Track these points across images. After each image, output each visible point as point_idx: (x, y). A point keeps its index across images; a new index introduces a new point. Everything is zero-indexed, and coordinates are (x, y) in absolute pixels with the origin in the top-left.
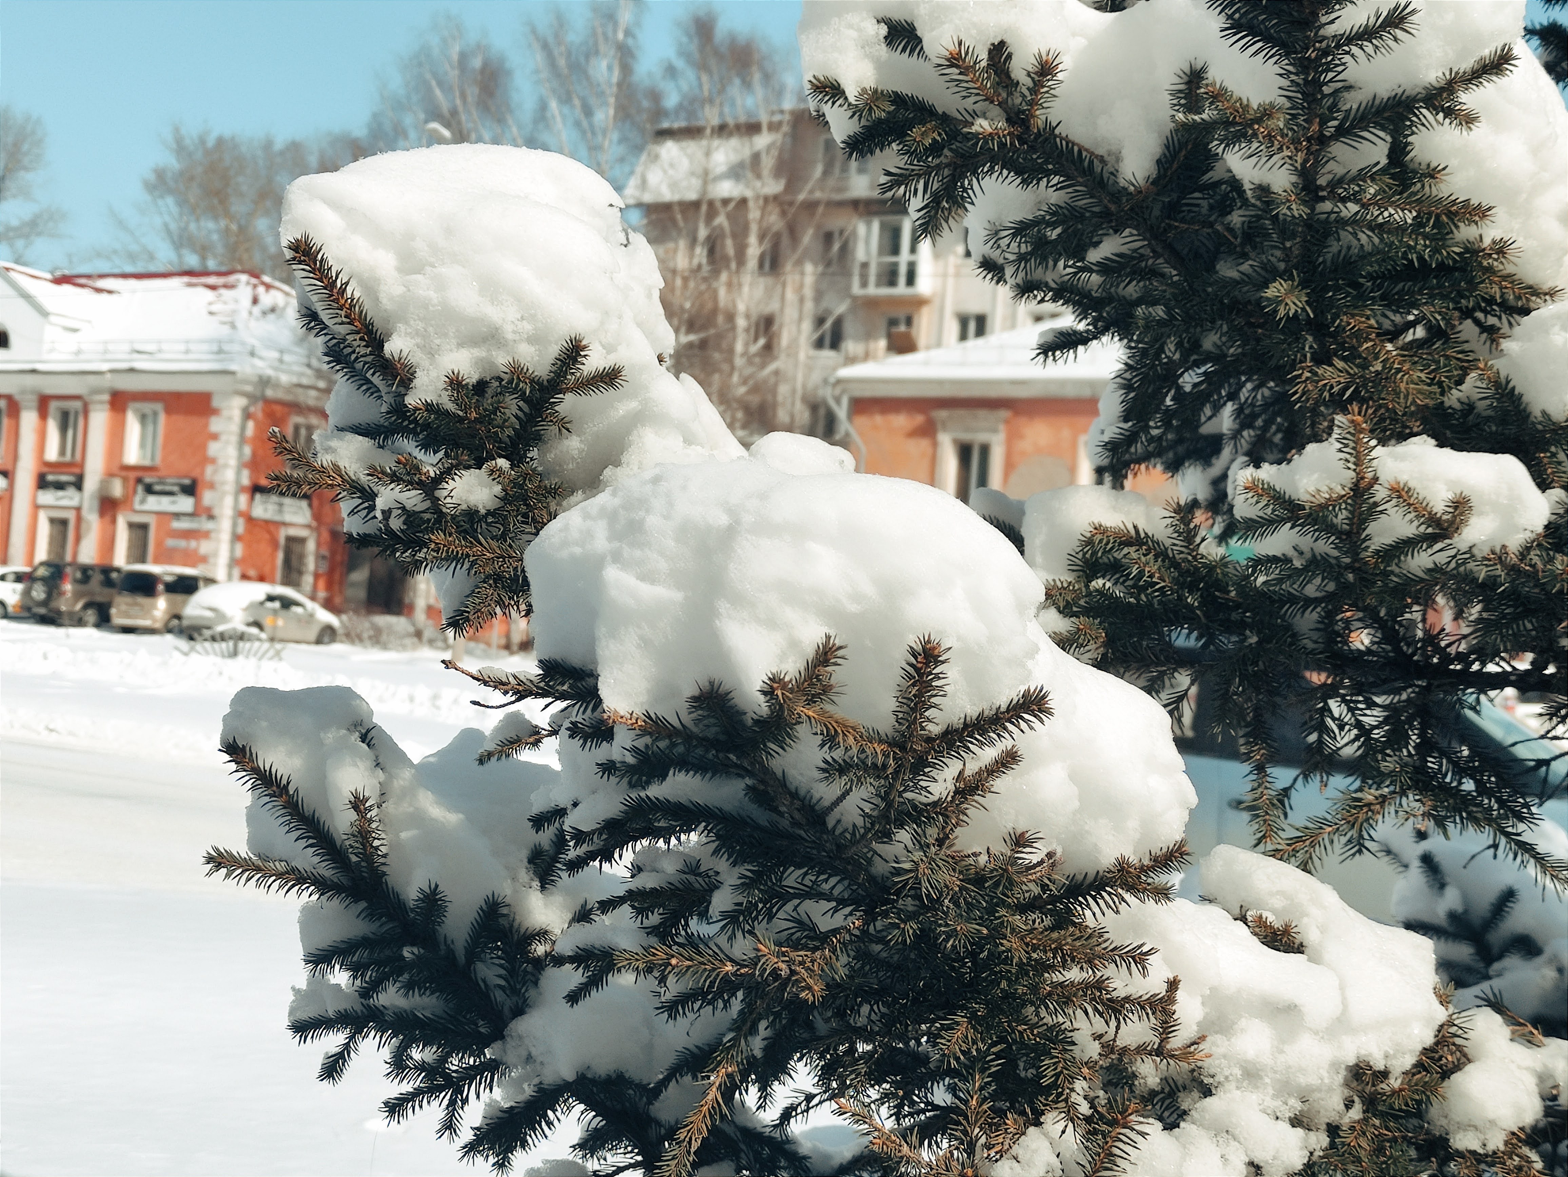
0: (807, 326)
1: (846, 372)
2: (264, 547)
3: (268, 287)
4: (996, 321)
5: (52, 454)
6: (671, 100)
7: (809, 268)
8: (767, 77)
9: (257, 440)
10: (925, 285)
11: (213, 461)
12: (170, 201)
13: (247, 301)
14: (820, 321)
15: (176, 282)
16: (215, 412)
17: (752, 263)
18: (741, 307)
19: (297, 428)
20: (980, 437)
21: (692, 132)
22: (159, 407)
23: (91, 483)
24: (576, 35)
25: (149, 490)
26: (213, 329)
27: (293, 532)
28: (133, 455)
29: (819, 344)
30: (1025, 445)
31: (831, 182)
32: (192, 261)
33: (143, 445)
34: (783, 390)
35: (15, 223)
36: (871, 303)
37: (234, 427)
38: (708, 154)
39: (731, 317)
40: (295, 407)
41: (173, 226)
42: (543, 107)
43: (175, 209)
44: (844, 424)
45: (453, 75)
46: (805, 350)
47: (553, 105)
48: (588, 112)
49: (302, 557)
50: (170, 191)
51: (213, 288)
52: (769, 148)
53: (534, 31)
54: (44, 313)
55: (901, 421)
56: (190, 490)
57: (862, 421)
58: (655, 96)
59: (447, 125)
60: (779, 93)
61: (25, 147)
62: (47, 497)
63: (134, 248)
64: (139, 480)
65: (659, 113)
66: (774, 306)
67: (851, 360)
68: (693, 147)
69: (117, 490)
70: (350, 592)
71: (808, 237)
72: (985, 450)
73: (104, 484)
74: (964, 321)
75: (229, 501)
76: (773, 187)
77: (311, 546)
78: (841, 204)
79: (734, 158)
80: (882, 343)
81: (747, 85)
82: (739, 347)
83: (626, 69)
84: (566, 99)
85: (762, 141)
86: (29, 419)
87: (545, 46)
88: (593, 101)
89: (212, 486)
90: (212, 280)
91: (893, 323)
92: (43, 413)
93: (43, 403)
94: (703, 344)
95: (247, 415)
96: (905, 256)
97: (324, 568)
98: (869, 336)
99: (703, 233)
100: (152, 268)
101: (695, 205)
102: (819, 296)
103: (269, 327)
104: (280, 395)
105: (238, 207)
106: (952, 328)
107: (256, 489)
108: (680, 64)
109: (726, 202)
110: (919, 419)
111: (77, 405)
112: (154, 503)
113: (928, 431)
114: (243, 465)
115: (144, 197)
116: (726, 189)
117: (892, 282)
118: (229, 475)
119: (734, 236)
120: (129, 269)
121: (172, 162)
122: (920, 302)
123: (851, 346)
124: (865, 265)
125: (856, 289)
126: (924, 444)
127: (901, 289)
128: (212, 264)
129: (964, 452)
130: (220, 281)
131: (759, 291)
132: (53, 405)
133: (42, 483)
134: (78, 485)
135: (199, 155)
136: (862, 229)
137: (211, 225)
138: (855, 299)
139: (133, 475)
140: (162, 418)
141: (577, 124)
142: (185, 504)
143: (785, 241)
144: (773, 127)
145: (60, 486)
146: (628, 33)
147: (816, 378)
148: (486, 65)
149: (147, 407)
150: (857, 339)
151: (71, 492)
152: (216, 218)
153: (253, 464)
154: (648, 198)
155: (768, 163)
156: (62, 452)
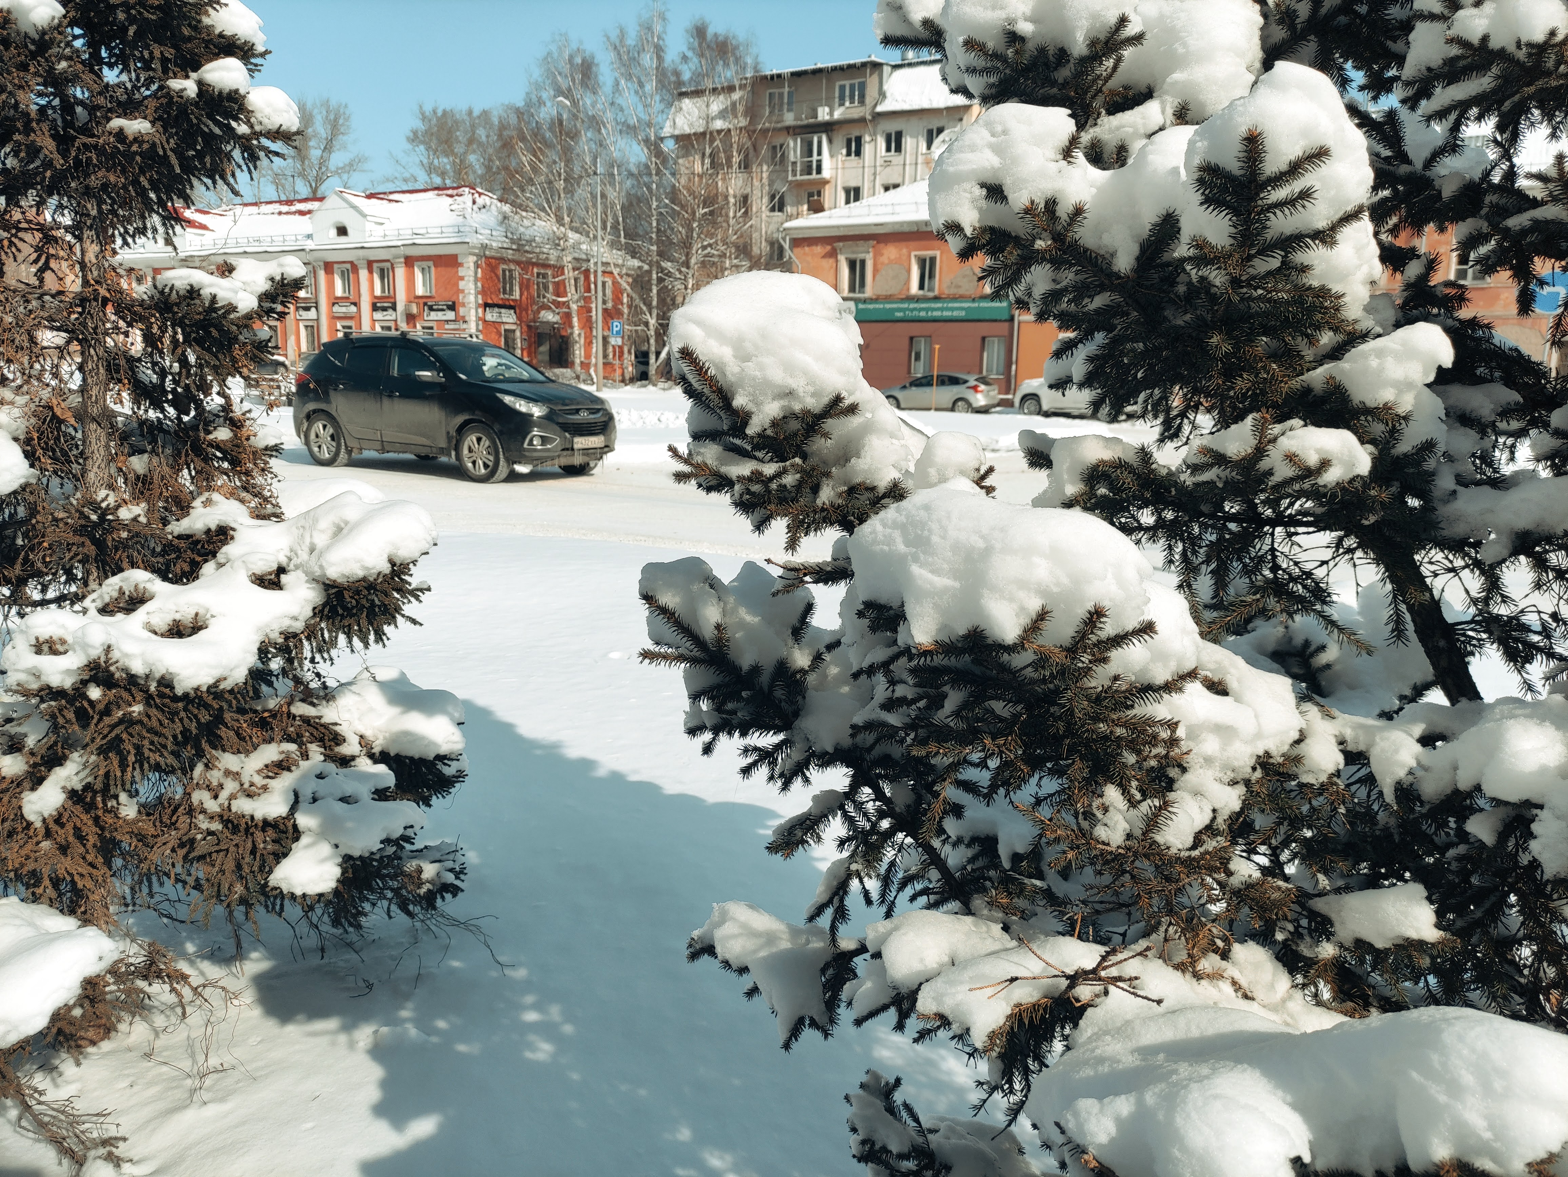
0: (766, 200)
1: (787, 225)
2: (494, 336)
3: (480, 194)
4: (865, 191)
5: (378, 292)
6: (686, 76)
7: (765, 168)
8: (737, 60)
9: (485, 279)
10: (826, 173)
11: (463, 291)
12: (422, 147)
13: (470, 203)
14: (773, 197)
15: (431, 194)
16: (461, 265)
17: (736, 166)
18: (731, 192)
19: (504, 271)
20: (861, 256)
21: (698, 93)
22: (431, 263)
23: (400, 307)
24: (631, 40)
25: (431, 309)
26: (452, 219)
27: (507, 327)
28: (420, 291)
29: (773, 210)
30: (884, 259)
31: (774, 118)
32: (438, 181)
33: (424, 285)
34: (755, 235)
35: (341, 165)
36: (799, 185)
37: (471, 273)
38: (708, 106)
39: (726, 197)
40: (503, 260)
41: (425, 161)
42: (617, 83)
43: (425, 153)
44: (788, 253)
45: (566, 69)
46: (765, 213)
47: (623, 82)
48: (641, 85)
49: (514, 340)
50: (422, 142)
51: (451, 196)
52: (741, 98)
53: (608, 38)
54: (364, 216)
55: (819, 250)
56: (452, 307)
57: (797, 250)
58: (677, 73)
59: (566, 98)
60: (744, 69)
61: (341, 121)
62: (378, 315)
63: (407, 175)
64: (425, 304)
65: (680, 83)
66: (748, 190)
67: (790, 218)
68: (700, 102)
69: (414, 310)
70: (540, 357)
71: (764, 150)
72: (863, 262)
73: (407, 307)
74: (847, 191)
75: (473, 312)
76: (743, 122)
77: (518, 334)
78: (780, 130)
79: (722, 107)
80: (805, 207)
81: (726, 65)
82: (731, 214)
83: (660, 58)
84: (629, 77)
85: (736, 96)
86: (363, 274)
87: (616, 48)
88: (643, 79)
89: (463, 305)
90: (450, 192)
91: (811, 195)
92: (371, 271)
93: (370, 264)
94: (712, 213)
95: (477, 266)
96: (815, 157)
97: (525, 345)
98: (799, 203)
99: (708, 151)
100: (417, 187)
101: (704, 134)
102: (771, 183)
103: (483, 216)
104: (493, 254)
105: (459, 149)
106: (842, 196)
107: (486, 305)
108: (690, 54)
109: (719, 132)
110: (829, 248)
111: (388, 265)
112: (434, 315)
113: (833, 254)
114: (477, 293)
115: (409, 146)
116: (719, 124)
117: (810, 173)
118: (472, 298)
119: (725, 152)
120: (405, 188)
121: (420, 125)
122: (826, 182)
123: (789, 209)
124: (794, 163)
125: (790, 178)
126: (831, 261)
127: (814, 176)
128: (448, 182)
129: (852, 264)
130: (455, 192)
131: (740, 183)
132: (375, 265)
133: (375, 308)
134: (394, 308)
135: (434, 121)
136: (792, 144)
137: (445, 160)
138: (791, 182)
139: (421, 301)
140: (433, 269)
141: (636, 92)
142: (451, 315)
143: (752, 153)
144: (742, 87)
145: (384, 309)
146: (659, 38)
147: (773, 227)
148: (584, 61)
149: (425, 264)
150: (792, 205)
151: (390, 312)
152: (447, 156)
153: (483, 292)
154: (677, 132)
155: (740, 108)
156: (383, 291)
